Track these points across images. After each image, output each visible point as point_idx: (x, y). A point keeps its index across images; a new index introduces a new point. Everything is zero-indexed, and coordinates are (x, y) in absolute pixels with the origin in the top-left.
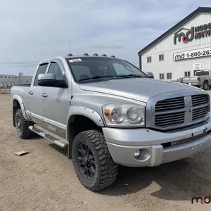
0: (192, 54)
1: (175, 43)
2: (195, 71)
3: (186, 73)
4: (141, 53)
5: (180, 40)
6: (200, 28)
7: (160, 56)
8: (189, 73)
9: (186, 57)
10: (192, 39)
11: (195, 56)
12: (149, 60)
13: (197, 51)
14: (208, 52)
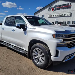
0: (55, 15)
1: (49, 11)
2: (56, 22)
5: (51, 10)
6: (59, 6)
8: (54, 22)
9: (53, 16)
11: (56, 16)
13: (57, 14)
14: (61, 15)
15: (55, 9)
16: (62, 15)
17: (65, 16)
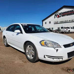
0: (61, 21)
1: (55, 18)
3: (58, 28)
4: (43, 21)
5: (56, 17)
7: (49, 22)
8: (59, 28)
11: (62, 22)
12: (46, 23)
14: (66, 21)
15: (60, 15)
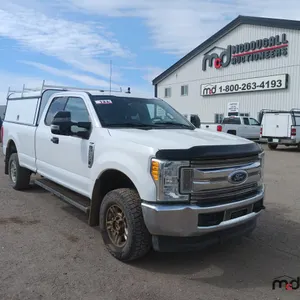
0: (227, 87)
1: (204, 69)
2: (230, 113)
3: (217, 115)
4: (156, 82)
5: (211, 65)
6: (241, 48)
7: (183, 87)
9: (218, 91)
10: (227, 65)
11: (231, 91)
13: (234, 83)
14: (248, 85)
15: (225, 60)
16: (252, 86)
17: (266, 88)
